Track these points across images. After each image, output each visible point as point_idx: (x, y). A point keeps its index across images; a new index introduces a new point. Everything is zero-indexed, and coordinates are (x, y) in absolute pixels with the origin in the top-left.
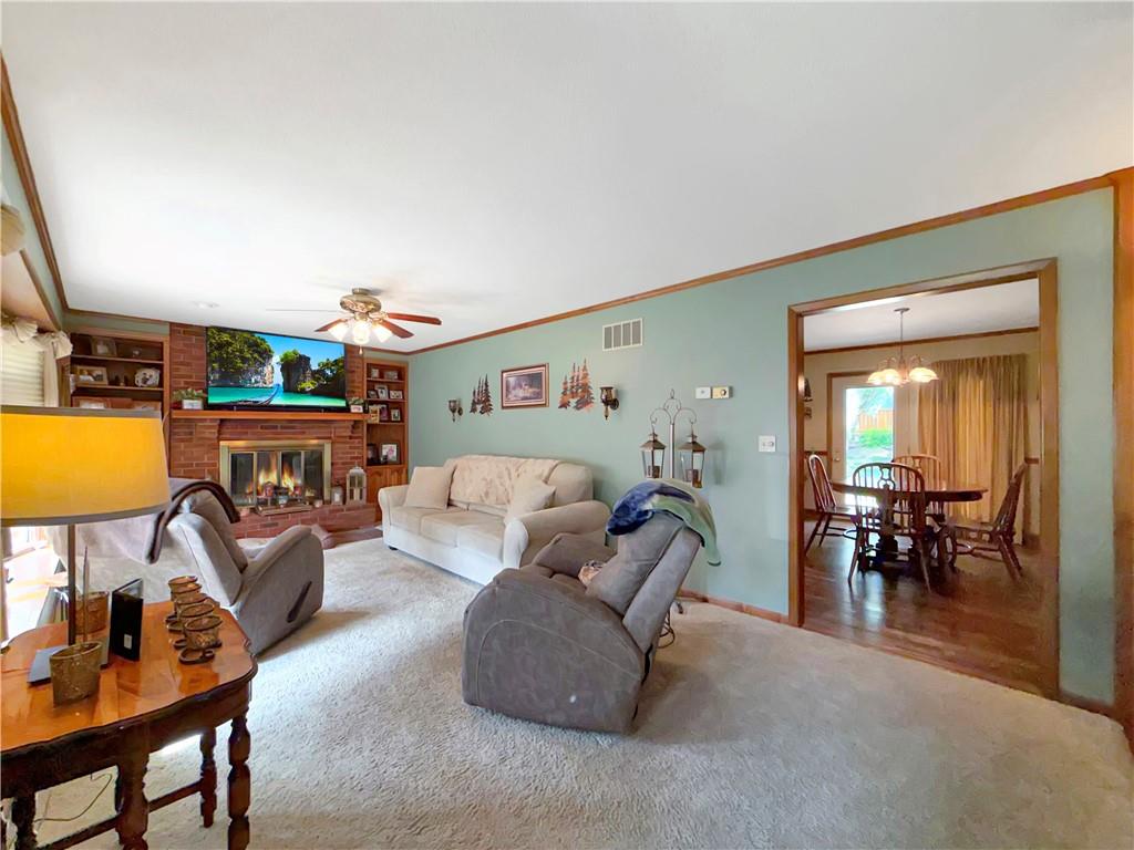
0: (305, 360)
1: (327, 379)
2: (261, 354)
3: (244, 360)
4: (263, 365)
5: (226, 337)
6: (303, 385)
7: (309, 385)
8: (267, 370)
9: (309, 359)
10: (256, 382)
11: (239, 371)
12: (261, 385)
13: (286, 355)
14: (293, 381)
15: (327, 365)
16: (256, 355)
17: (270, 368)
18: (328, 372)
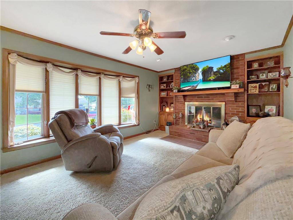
0: (211, 68)
6: (210, 78)
10: (193, 79)
11: (189, 77)
13: (204, 69)
14: (206, 77)
15: (220, 68)
16: (194, 71)
17: (198, 74)
18: (222, 71)
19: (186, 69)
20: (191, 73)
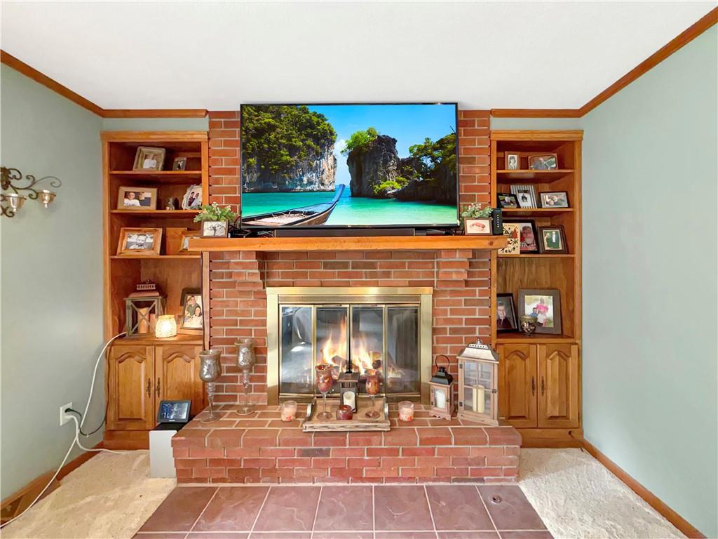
0: (387, 144)
1: (425, 173)
2: (317, 140)
3: (293, 150)
4: (319, 155)
5: (267, 118)
6: (384, 185)
7: (392, 184)
8: (326, 163)
9: (394, 141)
10: (310, 183)
11: (286, 167)
12: (316, 187)
13: (356, 139)
14: (366, 179)
15: (424, 150)
16: (310, 142)
17: (331, 161)
18: (428, 161)
19: (271, 128)
20: (298, 149)
